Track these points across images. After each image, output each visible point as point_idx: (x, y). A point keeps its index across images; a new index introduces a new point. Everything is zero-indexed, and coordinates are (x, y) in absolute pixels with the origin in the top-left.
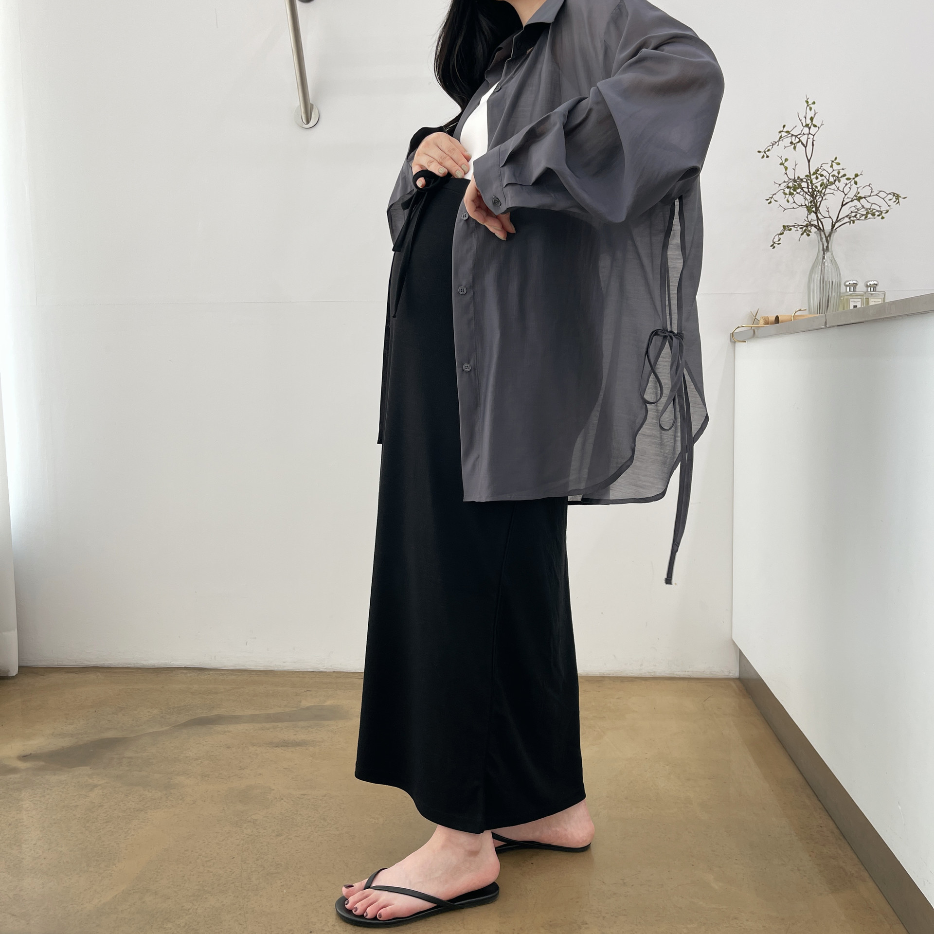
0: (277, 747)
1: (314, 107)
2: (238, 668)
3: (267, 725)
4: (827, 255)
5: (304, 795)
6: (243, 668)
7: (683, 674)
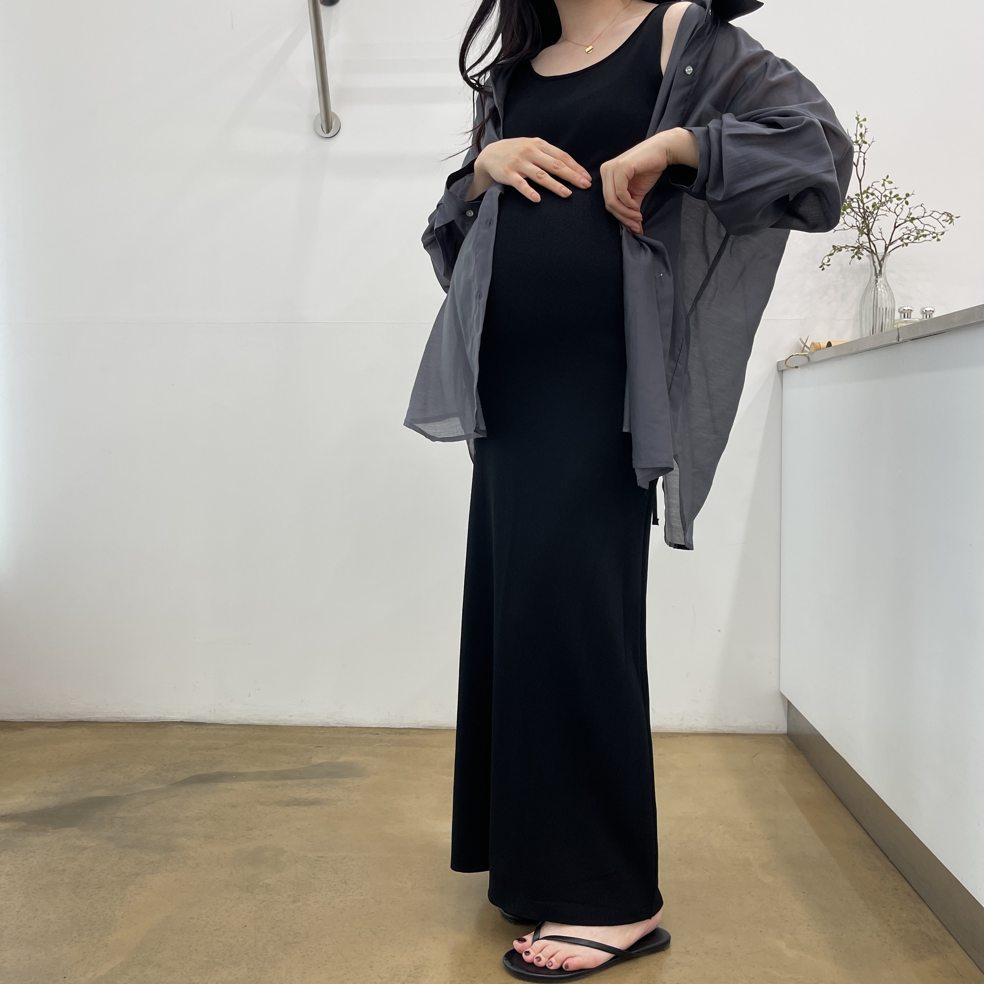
0: (288, 806)
1: (335, 116)
2: (239, 722)
3: (275, 783)
4: (880, 279)
5: (322, 857)
6: (245, 722)
7: (726, 730)
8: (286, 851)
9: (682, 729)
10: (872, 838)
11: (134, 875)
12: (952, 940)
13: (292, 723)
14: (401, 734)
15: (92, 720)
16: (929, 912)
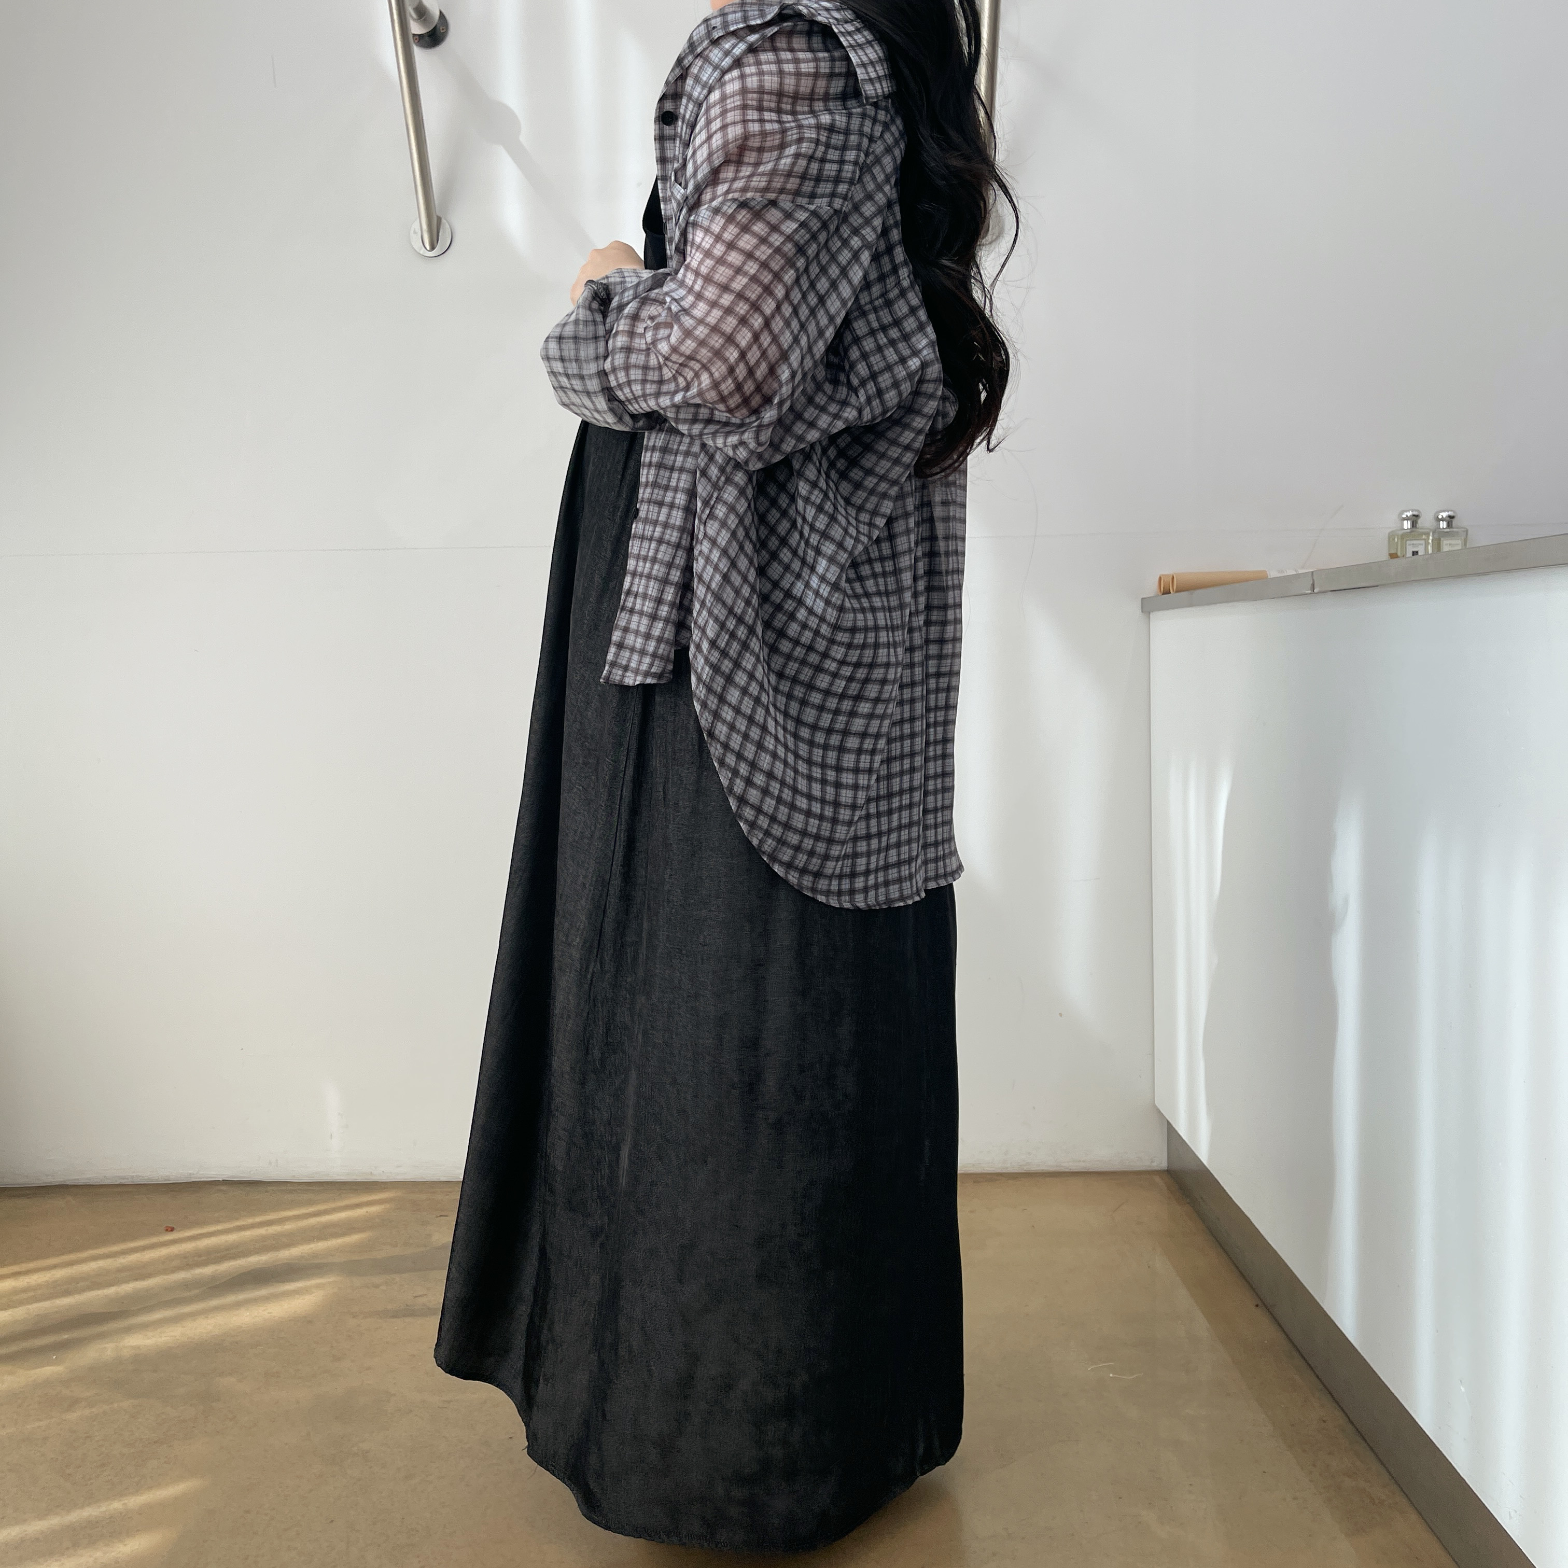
0: (393, 1317)
1: (444, 220)
2: (317, 1178)
3: (377, 1280)
5: (449, 1402)
6: (326, 1179)
7: (1075, 1167)
8: (394, 1395)
9: (1007, 1168)
10: (1288, 1337)
11: (155, 1442)
12: (1404, 1500)
13: (400, 1178)
15: (81, 1182)
16: (1373, 1456)
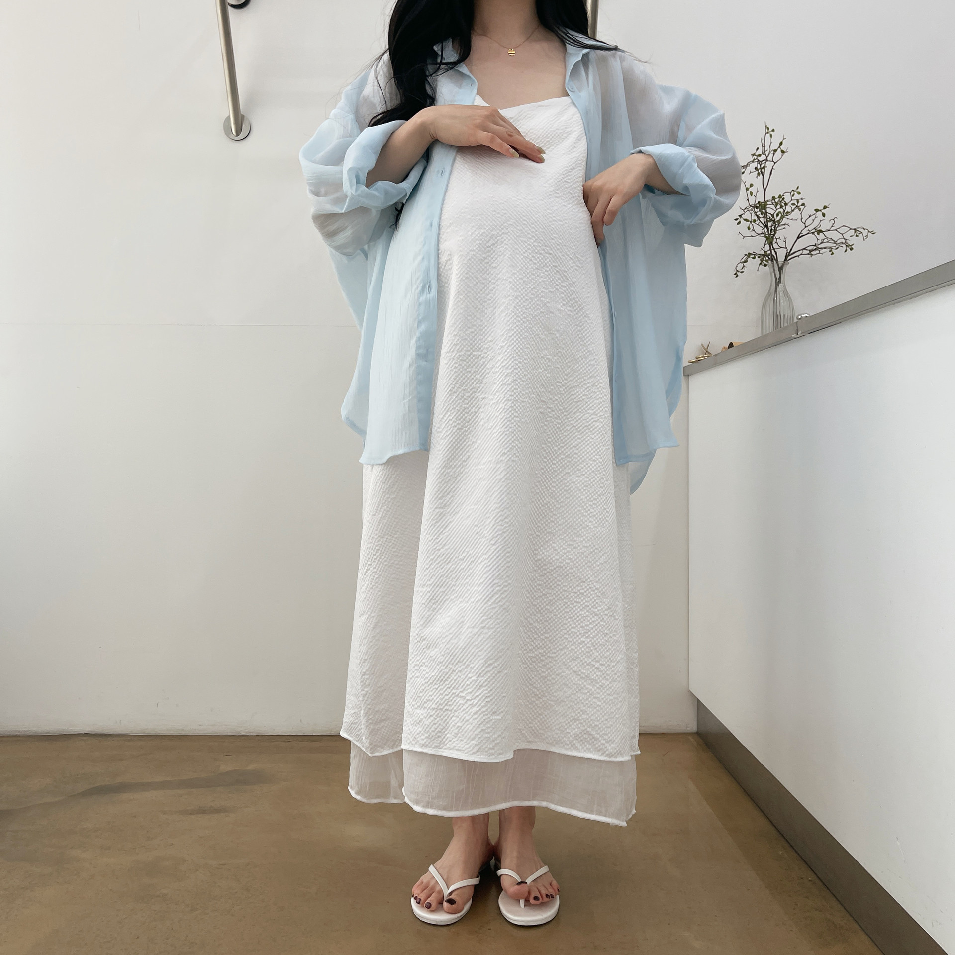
0: (191, 814)
1: (245, 118)
2: (147, 733)
3: (181, 792)
4: (781, 285)
5: (224, 865)
6: (153, 733)
8: (187, 860)
10: (777, 829)
11: (23, 888)
12: (857, 926)
13: (201, 733)
14: (313, 741)
16: (835, 899)
